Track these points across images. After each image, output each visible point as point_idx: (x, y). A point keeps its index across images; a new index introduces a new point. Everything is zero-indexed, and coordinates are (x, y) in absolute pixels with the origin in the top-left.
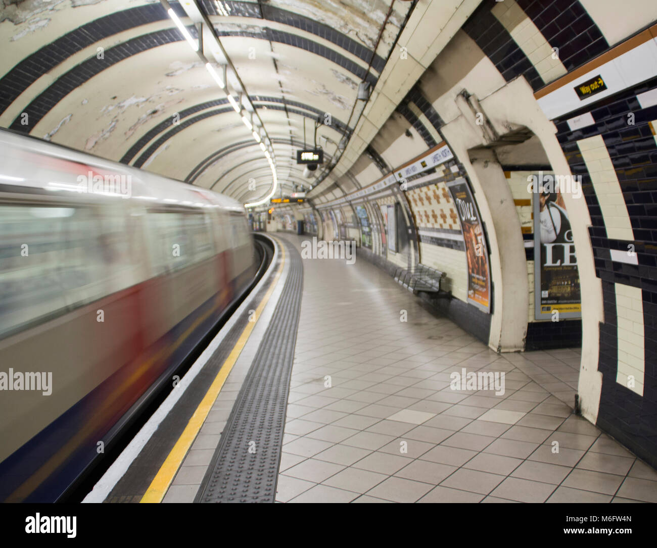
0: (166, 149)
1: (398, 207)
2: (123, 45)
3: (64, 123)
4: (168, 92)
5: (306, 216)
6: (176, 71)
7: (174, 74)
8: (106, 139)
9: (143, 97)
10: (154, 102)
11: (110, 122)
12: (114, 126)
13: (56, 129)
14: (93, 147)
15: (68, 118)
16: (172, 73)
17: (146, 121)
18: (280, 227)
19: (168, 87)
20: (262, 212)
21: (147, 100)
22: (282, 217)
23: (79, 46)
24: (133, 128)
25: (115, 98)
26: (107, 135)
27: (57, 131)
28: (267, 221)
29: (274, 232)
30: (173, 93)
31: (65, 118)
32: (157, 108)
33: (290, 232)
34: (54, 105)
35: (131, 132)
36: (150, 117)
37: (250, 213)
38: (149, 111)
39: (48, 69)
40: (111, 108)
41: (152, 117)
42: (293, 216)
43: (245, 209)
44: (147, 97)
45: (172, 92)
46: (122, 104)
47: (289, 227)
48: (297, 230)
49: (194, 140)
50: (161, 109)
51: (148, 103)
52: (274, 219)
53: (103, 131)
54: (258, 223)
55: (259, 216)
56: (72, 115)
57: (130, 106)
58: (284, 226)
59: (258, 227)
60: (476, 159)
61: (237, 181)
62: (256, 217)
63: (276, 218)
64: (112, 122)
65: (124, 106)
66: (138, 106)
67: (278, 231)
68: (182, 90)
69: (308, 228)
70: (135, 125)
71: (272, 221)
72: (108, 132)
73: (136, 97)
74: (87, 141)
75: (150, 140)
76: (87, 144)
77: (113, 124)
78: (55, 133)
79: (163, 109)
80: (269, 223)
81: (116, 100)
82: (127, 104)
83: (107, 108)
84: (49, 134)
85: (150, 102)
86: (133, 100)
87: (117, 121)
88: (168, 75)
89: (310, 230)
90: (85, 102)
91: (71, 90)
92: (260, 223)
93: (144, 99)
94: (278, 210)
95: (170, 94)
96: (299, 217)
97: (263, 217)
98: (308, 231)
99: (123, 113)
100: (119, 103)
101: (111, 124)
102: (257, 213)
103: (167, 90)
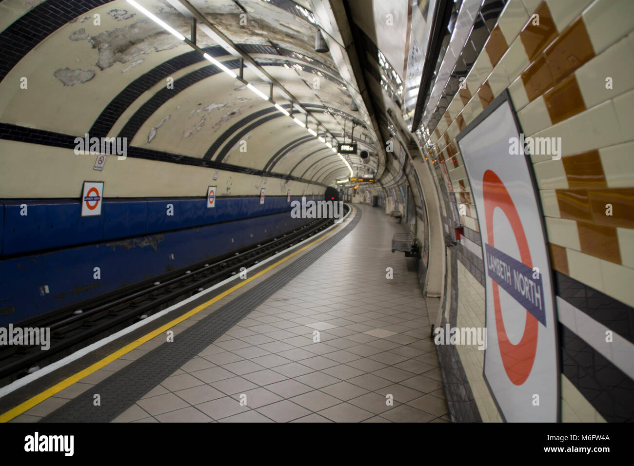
0: (248, 138)
1: (410, 189)
2: (197, 72)
3: (165, 120)
4: (239, 101)
5: (379, 193)
6: (241, 87)
7: (240, 89)
8: (198, 131)
9: (221, 104)
10: (230, 107)
11: (200, 120)
12: (203, 122)
13: (160, 125)
14: (189, 136)
15: (168, 117)
16: (239, 88)
17: (228, 119)
18: (362, 200)
19: (238, 97)
20: (350, 187)
21: (225, 106)
22: (363, 192)
23: (166, 73)
24: (219, 124)
25: (200, 104)
26: (199, 128)
27: (161, 126)
28: (353, 194)
29: (357, 203)
30: (244, 101)
31: (166, 118)
32: (234, 110)
33: (368, 204)
34: (156, 110)
35: (218, 127)
36: (230, 117)
37: (341, 188)
38: (229, 113)
39: (148, 88)
40: (198, 111)
41: (232, 117)
42: (370, 192)
43: (338, 185)
44: (226, 103)
45: (242, 100)
46: (207, 109)
47: (368, 201)
48: (372, 204)
49: (271, 133)
50: (237, 111)
51: (225, 107)
52: (358, 193)
53: (195, 126)
54: (346, 196)
55: (348, 191)
56: (170, 116)
57: (213, 110)
58: (365, 200)
59: (346, 199)
60: (416, 156)
61: (319, 163)
62: (346, 192)
63: (360, 193)
64: (201, 120)
65: (208, 110)
66: (219, 109)
67: (361, 203)
68: (250, 99)
69: (380, 202)
70: (220, 122)
71: (356, 195)
72: (199, 126)
73: (216, 104)
74: (184, 132)
75: (233, 132)
76: (184, 134)
77: (202, 121)
78: (159, 127)
79: (239, 112)
80: (354, 196)
81: (201, 106)
82: (210, 108)
83: (196, 111)
84: (155, 128)
85: (228, 107)
86: (214, 106)
87: (205, 119)
88: (236, 90)
89: (381, 204)
90: (178, 107)
91: (167, 100)
92: (348, 196)
93: (222, 105)
94: (361, 187)
95: (242, 101)
96: (375, 193)
97: (350, 191)
98: (380, 204)
99: (209, 114)
100: (205, 108)
101: (200, 122)
102: (347, 188)
103: (238, 99)
